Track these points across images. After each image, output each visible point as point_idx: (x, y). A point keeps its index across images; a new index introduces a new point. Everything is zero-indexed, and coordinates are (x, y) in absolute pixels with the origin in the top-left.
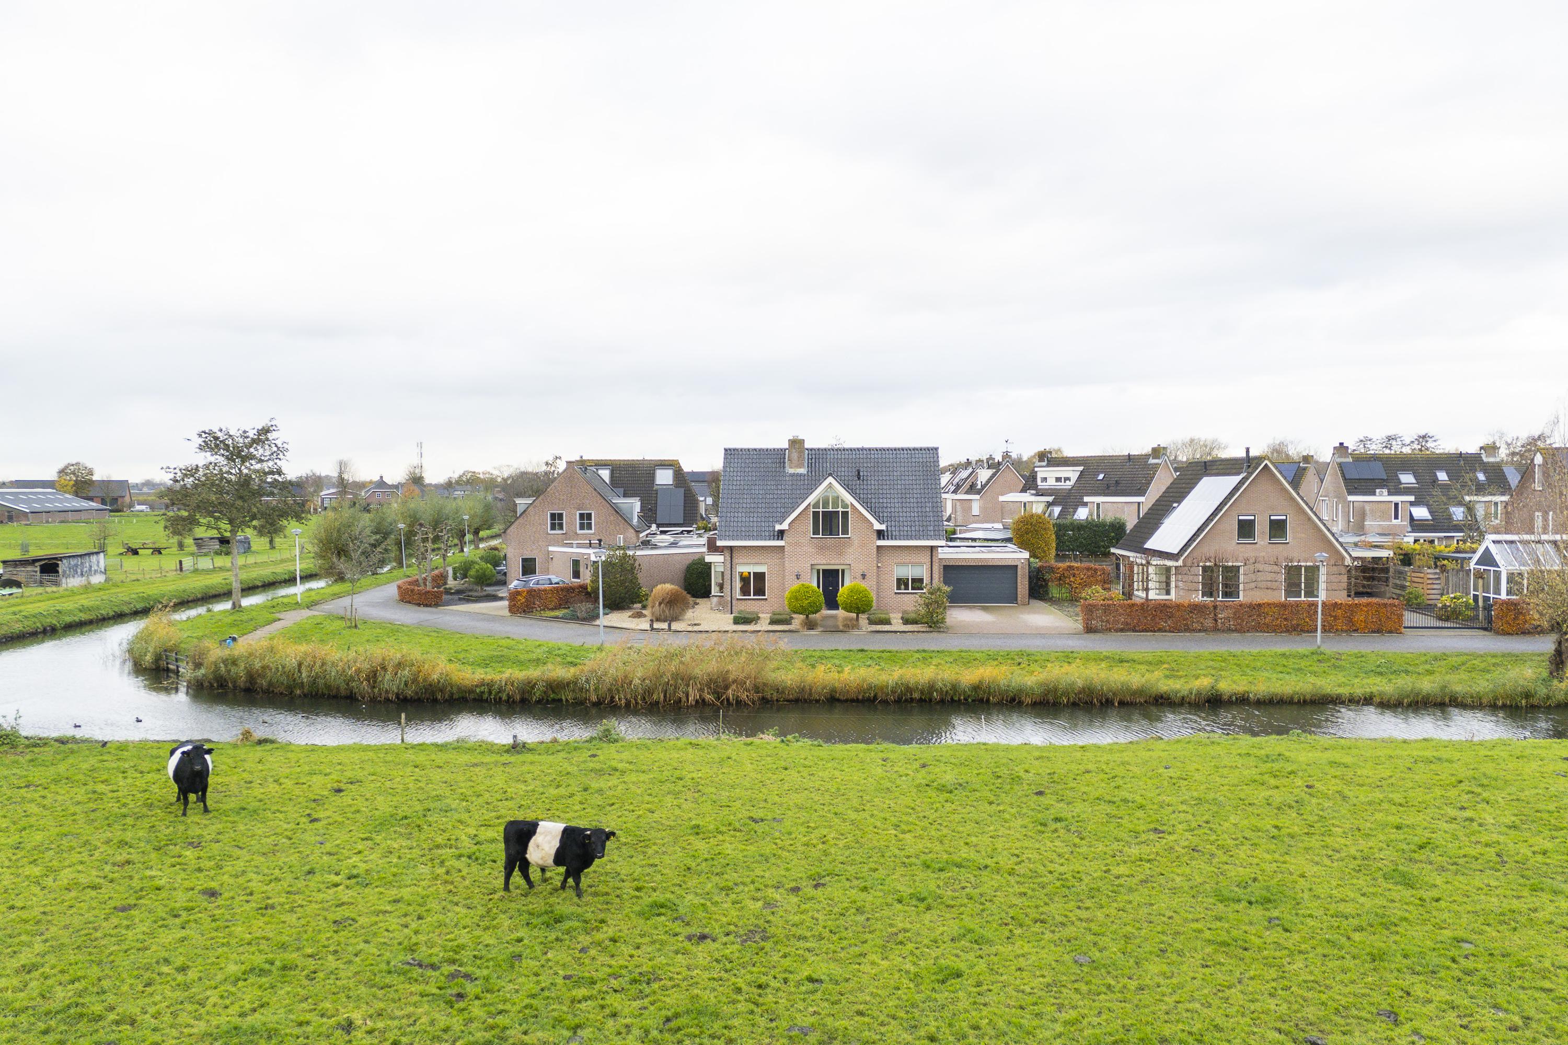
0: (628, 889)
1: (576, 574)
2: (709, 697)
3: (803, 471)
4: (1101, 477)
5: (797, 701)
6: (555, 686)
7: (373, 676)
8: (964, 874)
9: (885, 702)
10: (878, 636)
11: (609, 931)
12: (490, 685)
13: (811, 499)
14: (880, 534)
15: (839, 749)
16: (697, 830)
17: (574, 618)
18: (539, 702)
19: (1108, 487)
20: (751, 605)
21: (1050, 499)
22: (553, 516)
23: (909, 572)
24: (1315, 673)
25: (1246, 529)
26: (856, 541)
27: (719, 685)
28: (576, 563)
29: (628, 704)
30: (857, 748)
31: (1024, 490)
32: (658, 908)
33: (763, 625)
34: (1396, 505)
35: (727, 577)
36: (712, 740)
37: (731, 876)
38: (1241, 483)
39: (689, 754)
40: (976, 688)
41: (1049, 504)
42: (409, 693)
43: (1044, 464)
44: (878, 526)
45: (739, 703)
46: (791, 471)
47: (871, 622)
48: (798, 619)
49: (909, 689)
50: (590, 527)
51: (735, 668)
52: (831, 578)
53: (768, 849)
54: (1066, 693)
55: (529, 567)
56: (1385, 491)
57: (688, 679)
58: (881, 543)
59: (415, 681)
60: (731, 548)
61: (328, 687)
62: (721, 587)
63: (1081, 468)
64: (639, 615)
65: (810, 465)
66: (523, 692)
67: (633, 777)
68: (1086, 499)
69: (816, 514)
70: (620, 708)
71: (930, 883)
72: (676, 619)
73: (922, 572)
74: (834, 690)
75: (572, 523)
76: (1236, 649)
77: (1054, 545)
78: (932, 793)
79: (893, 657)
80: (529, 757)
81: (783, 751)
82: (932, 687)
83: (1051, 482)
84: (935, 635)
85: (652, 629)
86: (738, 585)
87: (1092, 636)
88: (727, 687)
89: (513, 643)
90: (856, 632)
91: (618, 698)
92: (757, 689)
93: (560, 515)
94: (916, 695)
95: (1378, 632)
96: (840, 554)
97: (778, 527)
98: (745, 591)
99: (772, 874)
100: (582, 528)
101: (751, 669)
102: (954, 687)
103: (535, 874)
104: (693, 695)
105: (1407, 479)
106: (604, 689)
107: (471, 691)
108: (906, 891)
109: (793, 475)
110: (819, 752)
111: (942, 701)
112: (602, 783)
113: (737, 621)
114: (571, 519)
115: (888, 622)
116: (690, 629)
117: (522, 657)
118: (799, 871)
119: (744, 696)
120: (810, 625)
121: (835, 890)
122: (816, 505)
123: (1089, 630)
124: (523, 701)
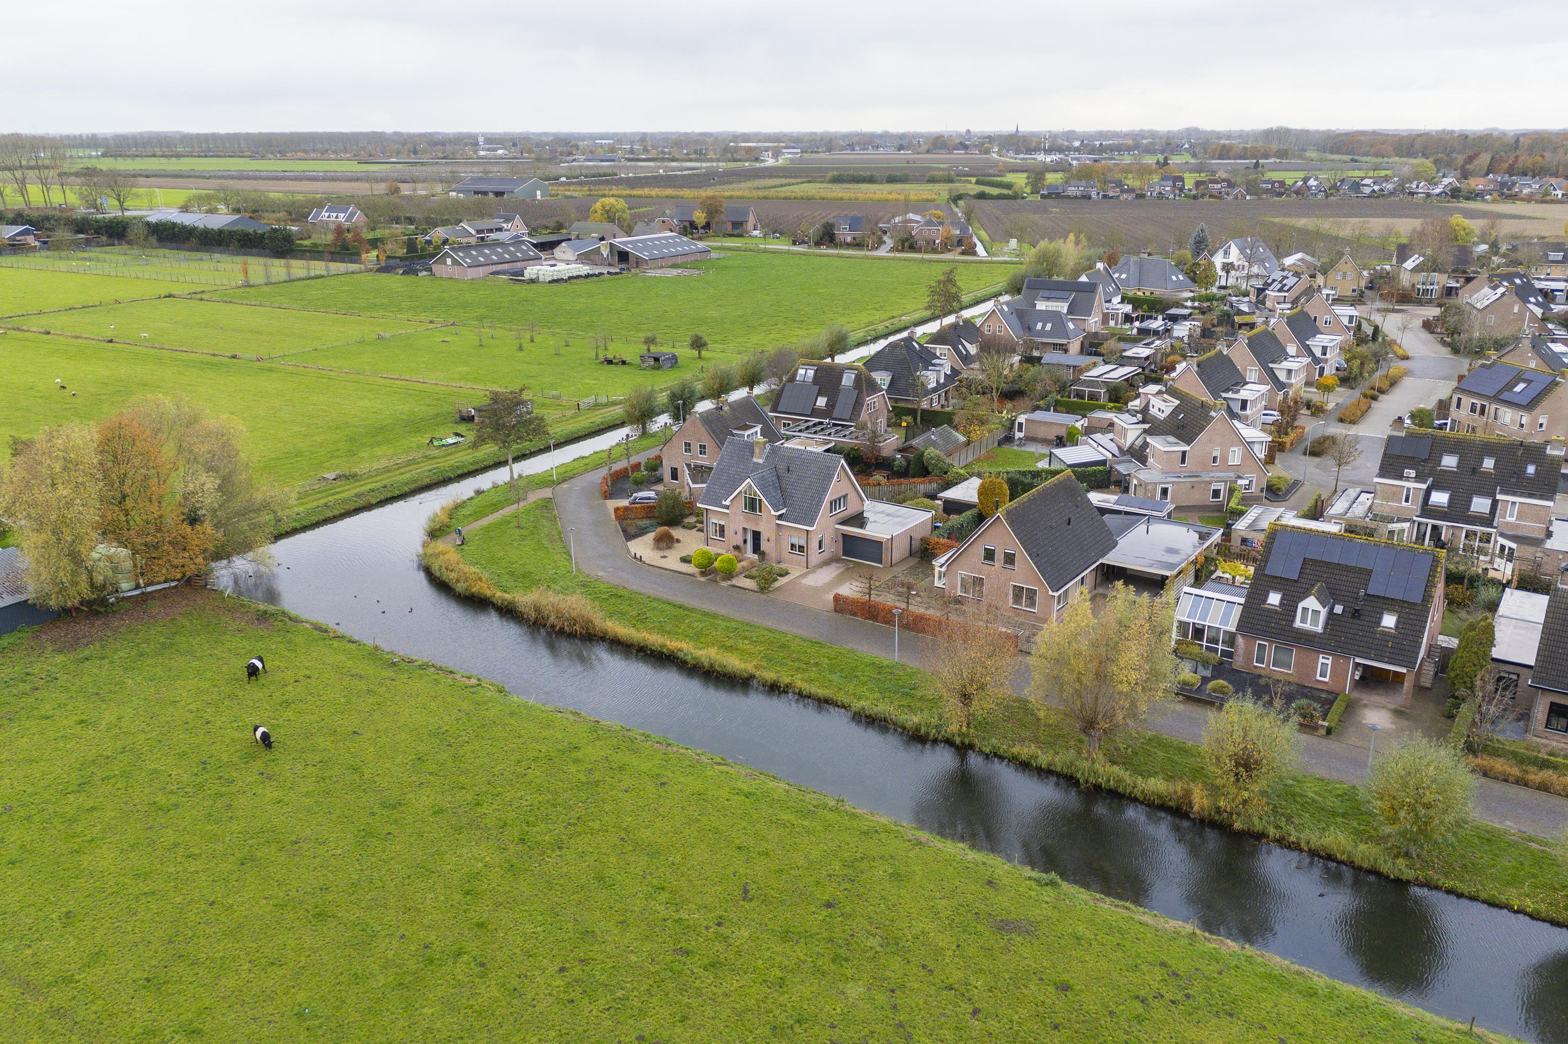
3: (761, 461)
10: (725, 591)
13: (740, 489)
14: (779, 517)
19: (1178, 428)
21: (1147, 426)
22: (685, 443)
23: (797, 541)
25: (989, 556)
26: (765, 519)
34: (1409, 489)
41: (1144, 431)
44: (775, 512)
46: (755, 460)
50: (705, 453)
52: (757, 537)
55: (674, 474)
56: (1413, 473)
58: (779, 522)
65: (766, 458)
68: (1150, 439)
69: (745, 498)
73: (804, 543)
75: (695, 450)
85: (639, 557)
87: (835, 615)
90: (723, 584)
93: (689, 444)
96: (757, 524)
97: (724, 503)
100: (701, 453)
105: (1449, 461)
109: (755, 463)
113: (682, 560)
114: (695, 446)
116: (656, 560)
120: (704, 574)
122: (745, 492)
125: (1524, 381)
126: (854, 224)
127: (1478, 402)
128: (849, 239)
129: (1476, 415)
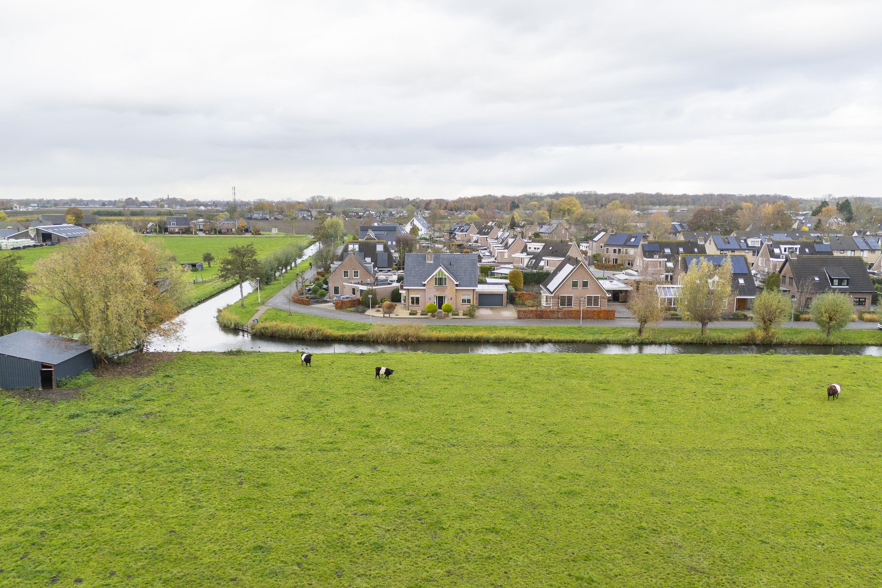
0: (396, 379)
1: (354, 293)
2: (404, 340)
3: (432, 262)
4: (551, 248)
5: (428, 341)
6: (361, 336)
7: (310, 333)
8: (453, 377)
9: (452, 342)
10: (454, 320)
11: (394, 384)
12: (343, 336)
13: (434, 274)
14: (457, 285)
15: (436, 355)
16: (407, 370)
17: (357, 312)
18: (357, 341)
19: (553, 253)
20: (415, 308)
21: (532, 256)
22: (345, 272)
23: (466, 298)
24: (575, 334)
25: (575, 284)
26: (449, 288)
27: (406, 337)
28: (354, 290)
29: (382, 342)
30: (440, 355)
31: (522, 252)
32: (402, 381)
33: (419, 316)
34: (660, 262)
35: (407, 297)
36: (407, 352)
37: (413, 377)
38: (575, 268)
39: (402, 356)
40: (477, 338)
41: (531, 258)
42: (320, 338)
43: (531, 241)
44: (456, 283)
45: (412, 342)
46: (428, 262)
47: (453, 315)
48: (430, 314)
49: (459, 338)
50: (357, 276)
51: (411, 332)
52: (441, 300)
53: (420, 373)
54: (501, 340)
55: (336, 290)
56: (657, 257)
57: (398, 335)
58: (457, 288)
59: (322, 335)
60: (408, 289)
61: (296, 336)
62: (405, 301)
63: (544, 244)
64: (378, 311)
65: (434, 260)
66: (352, 338)
67: (391, 361)
68: (543, 258)
69: (436, 278)
70: (379, 343)
71: (446, 378)
72: (390, 313)
73: (470, 297)
74: (438, 338)
75: (351, 275)
76: (557, 325)
77: (523, 282)
78: (452, 364)
79: (457, 328)
80: (365, 356)
81: (423, 355)
82: (465, 337)
83: (532, 250)
84: (471, 320)
85: (384, 317)
86: (410, 301)
87: (519, 320)
88: (409, 337)
89: (343, 322)
90: (447, 318)
91: (379, 341)
92: (417, 338)
93: (347, 272)
94: (461, 340)
95: (607, 319)
96: (444, 291)
97: (423, 283)
98: (413, 303)
99: (420, 376)
100: (355, 276)
101: (415, 332)
102: (471, 337)
103: (380, 376)
104: (399, 339)
105: (667, 251)
106: (374, 338)
107: (337, 337)
108: (442, 379)
109: (428, 264)
110: (432, 356)
111: (468, 341)
112: (385, 362)
113: (410, 314)
114: (351, 273)
115: (458, 315)
116: (396, 317)
117: (349, 327)
118: (425, 376)
119: (413, 340)
120: (433, 316)
121: (431, 379)
122: (436, 275)
123: (519, 318)
124: (352, 340)
125: (634, 237)
126: (179, 221)
127: (617, 249)
128: (177, 230)
129: (617, 254)
